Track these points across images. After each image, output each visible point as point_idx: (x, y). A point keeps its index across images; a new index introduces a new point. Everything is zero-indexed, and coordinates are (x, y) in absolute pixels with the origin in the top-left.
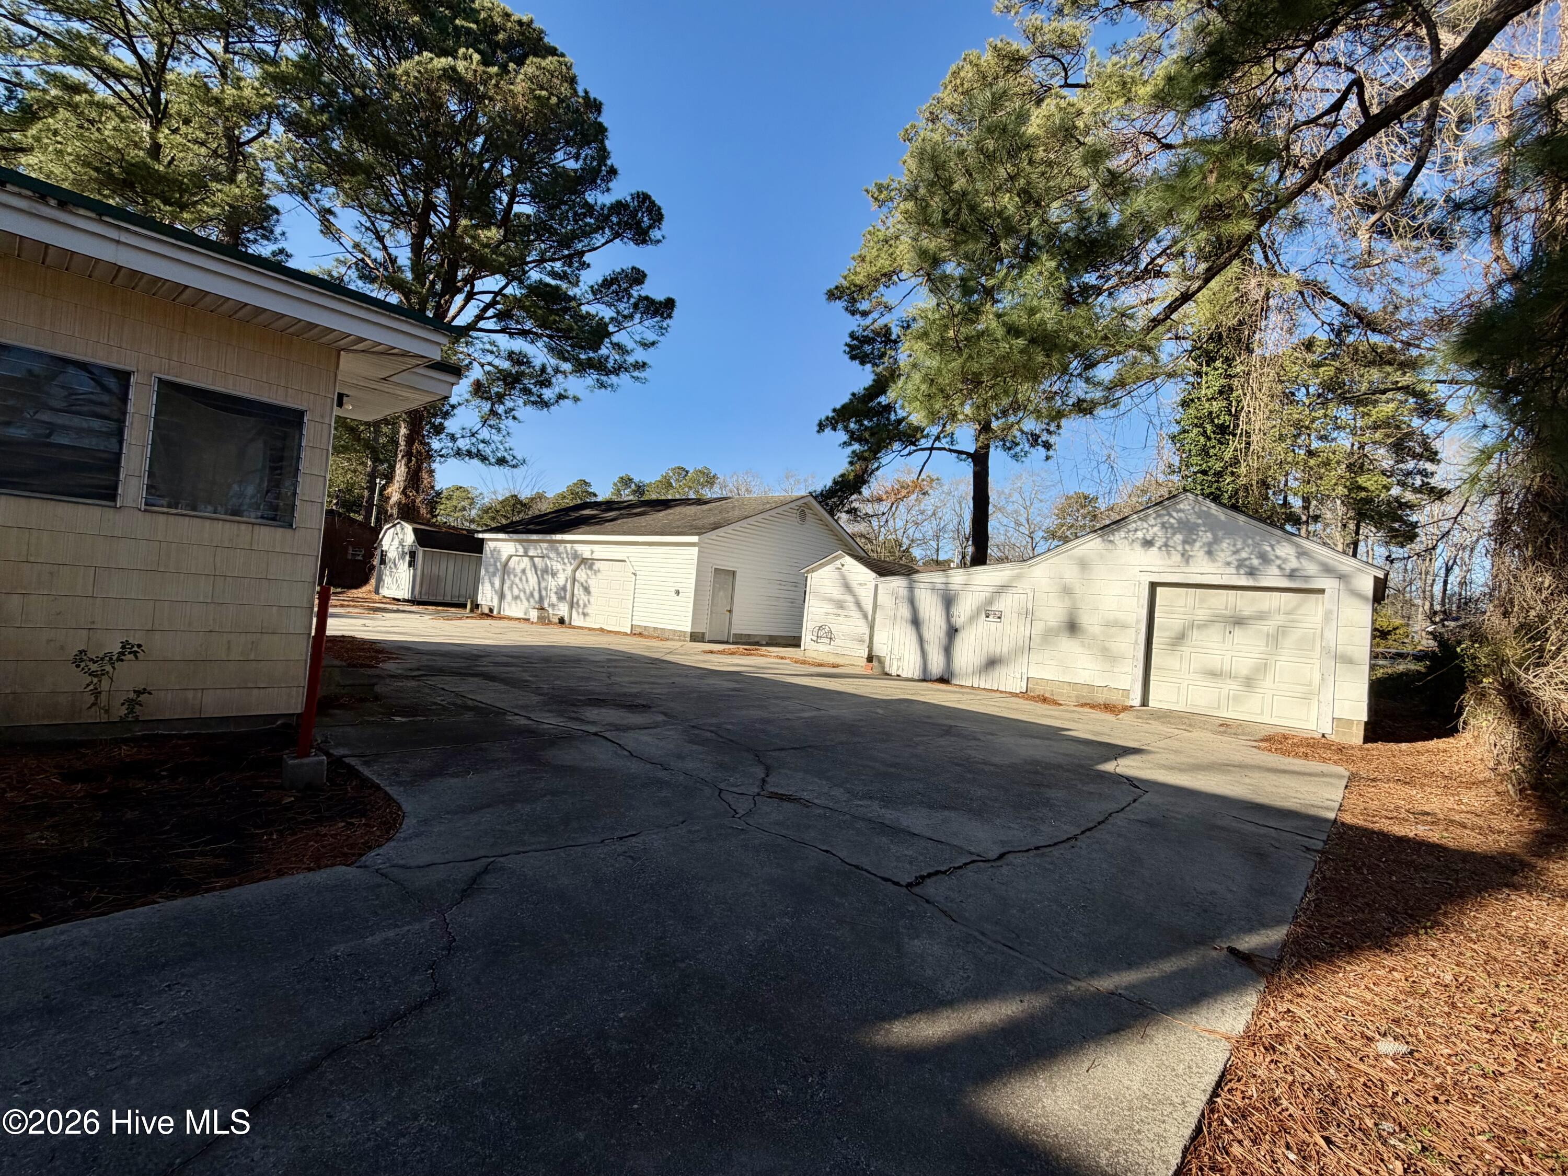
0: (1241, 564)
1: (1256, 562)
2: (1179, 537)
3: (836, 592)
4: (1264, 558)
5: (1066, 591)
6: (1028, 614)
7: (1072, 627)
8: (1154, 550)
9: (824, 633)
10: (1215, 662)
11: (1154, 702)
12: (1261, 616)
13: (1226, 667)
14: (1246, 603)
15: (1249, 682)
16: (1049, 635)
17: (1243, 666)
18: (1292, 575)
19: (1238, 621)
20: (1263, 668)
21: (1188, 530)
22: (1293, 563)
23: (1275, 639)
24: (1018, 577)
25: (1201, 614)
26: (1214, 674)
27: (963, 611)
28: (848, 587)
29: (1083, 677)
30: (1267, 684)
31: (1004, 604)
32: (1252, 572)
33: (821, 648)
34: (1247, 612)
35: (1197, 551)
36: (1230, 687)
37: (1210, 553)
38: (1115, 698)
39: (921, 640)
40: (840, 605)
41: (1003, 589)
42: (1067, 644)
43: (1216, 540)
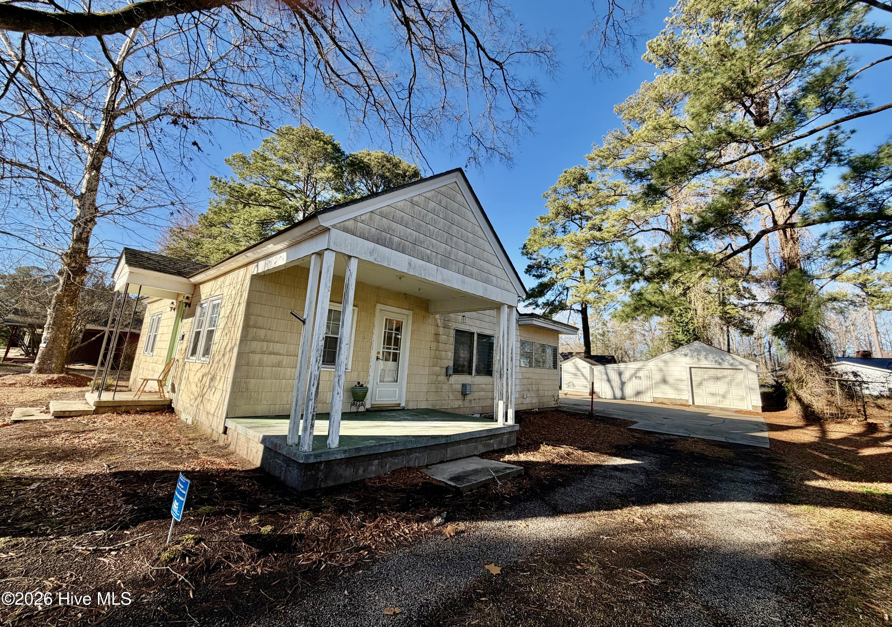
0: (716, 361)
1: (720, 361)
2: (695, 354)
3: (573, 370)
4: (722, 359)
5: (661, 370)
6: (649, 377)
7: (664, 381)
8: (688, 357)
9: (571, 384)
10: (713, 390)
11: (696, 404)
12: (724, 377)
13: (717, 392)
14: (719, 373)
15: (724, 396)
16: (657, 384)
17: (722, 392)
18: (732, 365)
19: (717, 378)
20: (727, 392)
21: (698, 352)
22: (732, 361)
23: (730, 383)
24: (644, 366)
25: (706, 376)
26: (713, 394)
27: (626, 376)
28: (578, 369)
29: (672, 396)
30: (729, 396)
31: (640, 374)
32: (720, 364)
33: (570, 389)
34: (720, 375)
35: (702, 357)
36: (718, 398)
37: (706, 358)
38: (684, 403)
39: (612, 387)
40: (575, 375)
41: (639, 369)
42: (664, 387)
43: (707, 354)
